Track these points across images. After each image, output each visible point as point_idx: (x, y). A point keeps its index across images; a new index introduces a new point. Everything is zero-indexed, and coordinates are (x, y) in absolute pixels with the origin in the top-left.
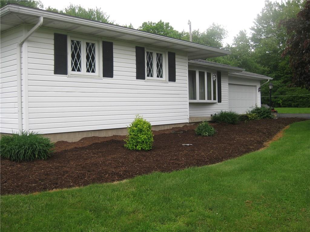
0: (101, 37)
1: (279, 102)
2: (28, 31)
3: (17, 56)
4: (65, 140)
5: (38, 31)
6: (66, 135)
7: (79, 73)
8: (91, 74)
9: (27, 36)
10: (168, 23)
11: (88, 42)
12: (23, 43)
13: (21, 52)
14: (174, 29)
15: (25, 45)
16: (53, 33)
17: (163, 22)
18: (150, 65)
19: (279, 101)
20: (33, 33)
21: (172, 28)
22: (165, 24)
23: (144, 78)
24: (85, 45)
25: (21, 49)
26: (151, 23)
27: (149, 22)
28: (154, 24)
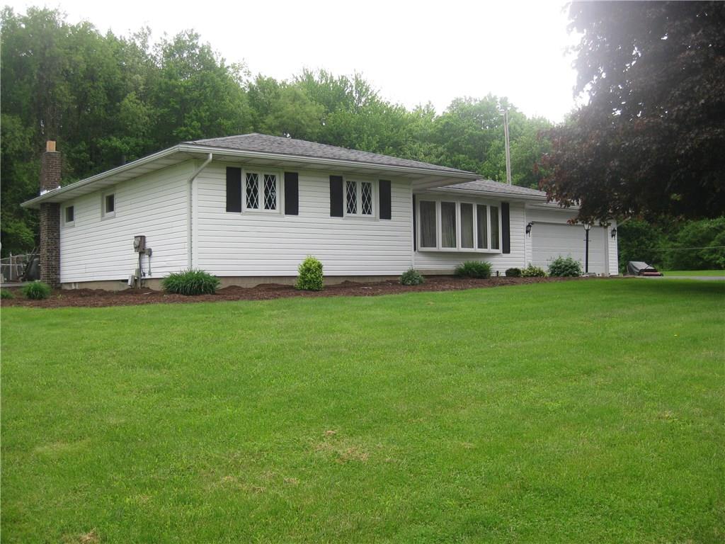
0: (283, 167)
1: (718, 261)
2: (199, 166)
3: (186, 193)
4: (238, 285)
5: (207, 167)
6: (240, 280)
7: (256, 210)
8: (270, 211)
9: (197, 172)
10: (506, 99)
11: (267, 173)
12: (193, 179)
13: (191, 189)
14: (518, 111)
15: (195, 182)
16: (225, 167)
17: (495, 98)
18: (352, 199)
19: (718, 259)
20: (204, 168)
21: (514, 109)
22: (498, 100)
23: (342, 215)
24: (263, 178)
25: (191, 186)
26: (470, 98)
27: (465, 96)
28: (476, 100)
